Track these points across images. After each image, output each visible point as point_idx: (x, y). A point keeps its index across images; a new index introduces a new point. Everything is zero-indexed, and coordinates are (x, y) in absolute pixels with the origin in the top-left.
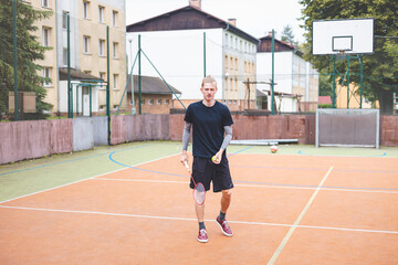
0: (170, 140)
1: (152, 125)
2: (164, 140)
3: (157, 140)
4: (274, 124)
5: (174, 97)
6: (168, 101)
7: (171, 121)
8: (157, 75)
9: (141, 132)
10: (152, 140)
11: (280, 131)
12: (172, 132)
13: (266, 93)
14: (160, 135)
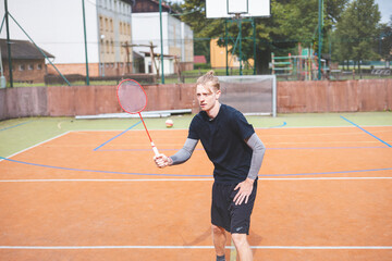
0: (49, 116)
1: (27, 100)
2: (42, 116)
3: (34, 116)
4: (165, 93)
5: (47, 61)
6: (40, 66)
7: (49, 94)
8: (26, 39)
9: (15, 108)
10: (28, 116)
11: (172, 101)
12: (50, 106)
13: (143, 55)
14: (37, 111)
